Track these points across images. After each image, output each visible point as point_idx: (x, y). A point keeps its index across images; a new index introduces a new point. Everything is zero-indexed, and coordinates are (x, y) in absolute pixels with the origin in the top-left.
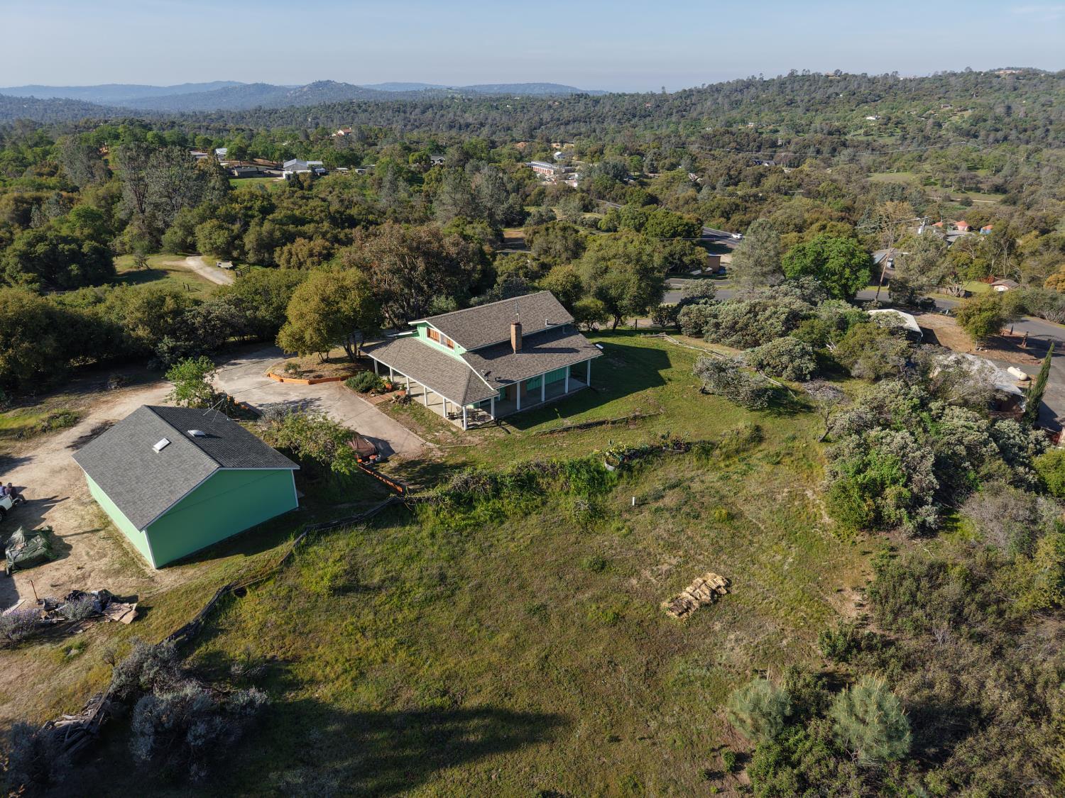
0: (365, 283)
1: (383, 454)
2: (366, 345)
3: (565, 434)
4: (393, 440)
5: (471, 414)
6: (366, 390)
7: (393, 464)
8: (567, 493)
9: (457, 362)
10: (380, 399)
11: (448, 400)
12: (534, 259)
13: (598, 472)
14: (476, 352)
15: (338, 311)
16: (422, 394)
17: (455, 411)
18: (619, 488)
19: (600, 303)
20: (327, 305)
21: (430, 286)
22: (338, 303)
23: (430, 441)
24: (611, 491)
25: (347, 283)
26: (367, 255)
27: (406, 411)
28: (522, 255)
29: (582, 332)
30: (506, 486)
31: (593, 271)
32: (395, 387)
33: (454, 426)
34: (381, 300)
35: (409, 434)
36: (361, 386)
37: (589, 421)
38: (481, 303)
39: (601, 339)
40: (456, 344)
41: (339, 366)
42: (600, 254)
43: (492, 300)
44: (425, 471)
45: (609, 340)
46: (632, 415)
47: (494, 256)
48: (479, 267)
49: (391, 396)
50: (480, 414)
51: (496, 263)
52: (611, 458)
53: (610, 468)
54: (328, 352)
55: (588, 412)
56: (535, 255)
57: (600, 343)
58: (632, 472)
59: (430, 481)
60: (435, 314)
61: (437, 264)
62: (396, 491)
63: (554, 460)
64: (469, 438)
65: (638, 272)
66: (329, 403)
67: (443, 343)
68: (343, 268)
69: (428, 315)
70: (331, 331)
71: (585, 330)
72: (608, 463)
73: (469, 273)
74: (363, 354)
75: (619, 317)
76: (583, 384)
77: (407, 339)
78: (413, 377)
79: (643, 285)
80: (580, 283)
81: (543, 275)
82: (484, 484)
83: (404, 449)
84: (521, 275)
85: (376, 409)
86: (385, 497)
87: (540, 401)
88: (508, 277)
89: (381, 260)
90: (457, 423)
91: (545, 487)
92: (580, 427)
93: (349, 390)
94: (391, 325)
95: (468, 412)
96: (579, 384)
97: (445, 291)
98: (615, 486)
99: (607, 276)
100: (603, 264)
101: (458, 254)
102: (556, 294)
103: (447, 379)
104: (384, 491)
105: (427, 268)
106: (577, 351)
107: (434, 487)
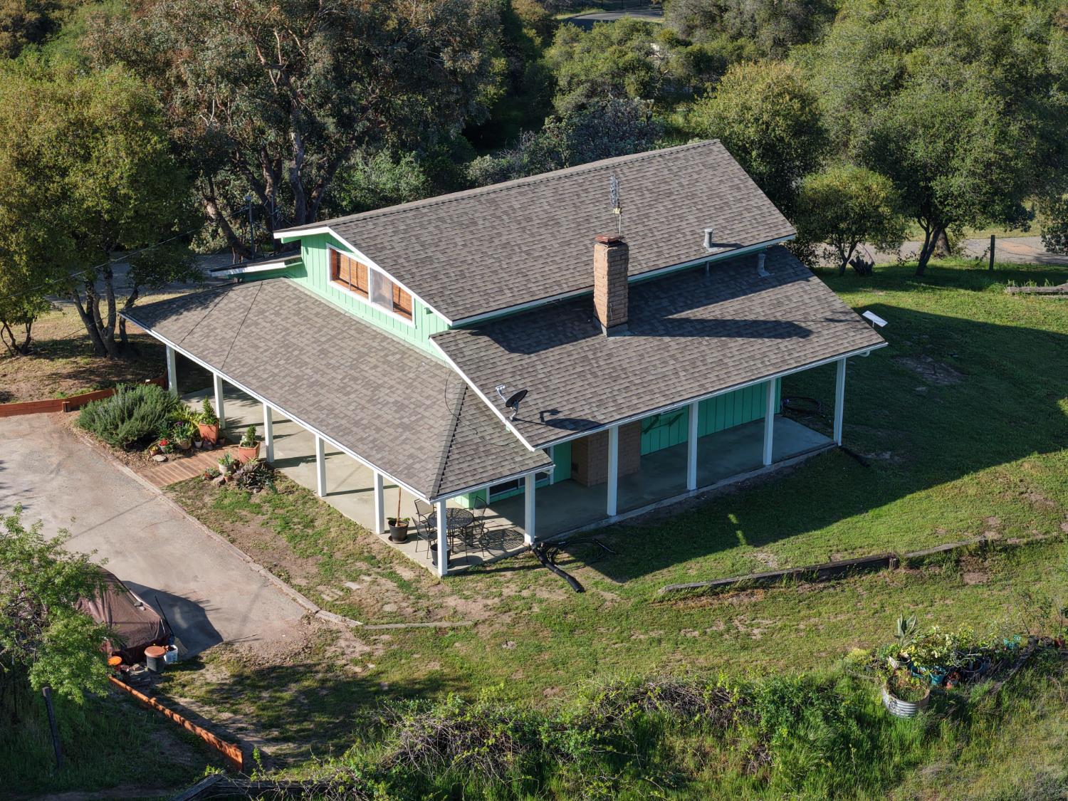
0: (147, 111)
1: (186, 642)
2: (142, 301)
3: (760, 595)
4: (216, 601)
5: (462, 526)
6: (139, 443)
7: (215, 673)
8: (761, 785)
9: (420, 358)
10: (181, 470)
11: (389, 479)
12: (674, 42)
13: (862, 720)
14: (481, 328)
15: (65, 195)
16: (311, 459)
17: (409, 513)
18: (928, 770)
19: (878, 183)
20: (32, 179)
21: (345, 123)
22: (64, 173)
23: (332, 608)
24: (900, 779)
25: (96, 110)
26: (158, 25)
27: (258, 509)
28: (634, 29)
29: (823, 274)
30: (567, 757)
31: (858, 83)
32: (226, 435)
33: (405, 562)
34: (193, 164)
35: (265, 583)
36: (123, 430)
37: (839, 558)
38: (503, 175)
39: (880, 297)
40: (418, 303)
41: (62, 365)
42: (881, 28)
43: (537, 164)
44: (313, 701)
45: (906, 300)
46: (973, 541)
47: (547, 29)
48: (499, 64)
49: (212, 461)
50: (490, 525)
51: (553, 53)
52: (903, 677)
53: (901, 709)
54: (27, 320)
55: (835, 528)
56: (676, 29)
57: (877, 309)
58: (968, 721)
59: (326, 733)
60: (358, 207)
61: (368, 56)
62: (223, 761)
63: (722, 679)
64: (452, 602)
65: (998, 88)
66: (28, 478)
67: (378, 299)
68: (85, 65)
69: (337, 210)
70: (43, 257)
71: (832, 264)
72: (894, 691)
73: (467, 84)
74: (133, 328)
75: (940, 228)
76: (821, 440)
77: (268, 285)
78: (284, 404)
79: (1014, 129)
80: (816, 117)
81: (700, 92)
82: (497, 749)
83: (249, 630)
84: (631, 89)
85: (167, 503)
86: (189, 775)
87: (683, 488)
88: (592, 93)
89: (197, 42)
90: (416, 552)
91: (690, 763)
92: (807, 576)
93: (88, 442)
94: (221, 242)
95: (453, 517)
96: (807, 439)
97: (391, 138)
98: (913, 765)
99: (903, 98)
100: (889, 62)
101: (434, 24)
102: (740, 152)
103: (388, 414)
104: (185, 758)
105: (337, 67)
106: (804, 333)
107: (339, 751)
